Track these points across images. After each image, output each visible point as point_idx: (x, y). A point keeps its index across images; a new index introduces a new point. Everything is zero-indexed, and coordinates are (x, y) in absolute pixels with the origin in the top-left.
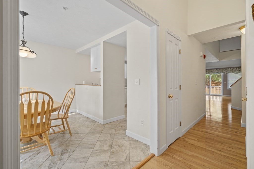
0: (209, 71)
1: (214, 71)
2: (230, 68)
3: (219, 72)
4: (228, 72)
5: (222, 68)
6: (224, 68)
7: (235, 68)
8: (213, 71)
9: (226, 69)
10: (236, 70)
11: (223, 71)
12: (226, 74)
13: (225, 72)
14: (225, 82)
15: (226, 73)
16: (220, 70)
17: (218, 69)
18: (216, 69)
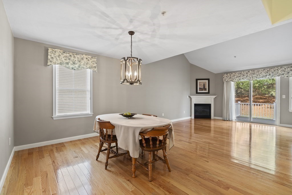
0: (249, 73)
1: (260, 72)
3: (270, 75)
5: (277, 66)
6: (281, 66)
9: (285, 67)
11: (280, 72)
12: (286, 77)
13: (283, 74)
14: (284, 97)
15: (285, 76)
16: (272, 70)
17: (268, 69)
18: (264, 69)
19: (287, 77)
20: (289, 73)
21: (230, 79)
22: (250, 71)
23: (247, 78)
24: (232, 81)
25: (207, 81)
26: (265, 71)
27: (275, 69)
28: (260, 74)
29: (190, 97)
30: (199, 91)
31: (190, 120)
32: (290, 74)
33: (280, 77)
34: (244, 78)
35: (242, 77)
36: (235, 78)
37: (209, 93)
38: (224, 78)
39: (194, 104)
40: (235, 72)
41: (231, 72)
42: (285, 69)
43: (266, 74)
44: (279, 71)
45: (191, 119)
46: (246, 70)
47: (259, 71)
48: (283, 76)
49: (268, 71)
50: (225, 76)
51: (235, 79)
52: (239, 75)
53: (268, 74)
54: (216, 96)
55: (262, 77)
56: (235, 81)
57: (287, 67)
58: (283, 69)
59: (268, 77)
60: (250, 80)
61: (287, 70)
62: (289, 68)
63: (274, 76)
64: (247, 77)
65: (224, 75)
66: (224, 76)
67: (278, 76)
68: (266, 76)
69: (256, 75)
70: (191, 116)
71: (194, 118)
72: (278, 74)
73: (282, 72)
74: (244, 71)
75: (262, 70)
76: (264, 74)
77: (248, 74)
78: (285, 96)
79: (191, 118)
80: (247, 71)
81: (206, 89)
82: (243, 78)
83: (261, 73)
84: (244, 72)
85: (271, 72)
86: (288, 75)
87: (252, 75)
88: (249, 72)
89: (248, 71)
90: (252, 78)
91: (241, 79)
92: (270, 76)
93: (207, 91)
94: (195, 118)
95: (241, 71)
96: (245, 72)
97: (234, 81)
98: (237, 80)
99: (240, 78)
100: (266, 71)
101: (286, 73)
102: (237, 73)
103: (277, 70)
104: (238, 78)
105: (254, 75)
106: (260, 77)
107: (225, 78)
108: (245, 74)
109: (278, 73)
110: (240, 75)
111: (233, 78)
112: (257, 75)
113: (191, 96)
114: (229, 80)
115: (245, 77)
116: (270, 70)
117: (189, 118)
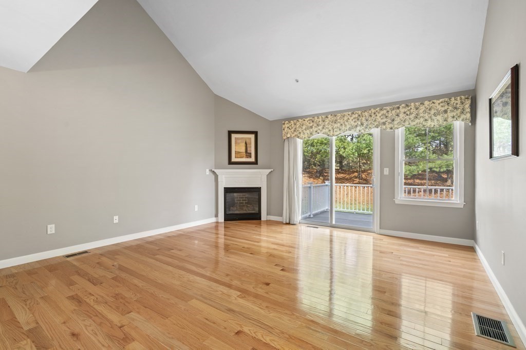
0: (327, 121)
1: (346, 118)
2: (407, 103)
3: (362, 124)
4: (397, 120)
5: (375, 107)
6: (381, 107)
7: (427, 103)
8: (342, 121)
9: (388, 108)
10: (433, 112)
11: (379, 119)
12: (388, 130)
13: (384, 124)
14: (386, 171)
15: (388, 126)
16: (366, 114)
17: (360, 112)
18: (353, 111)
19: (391, 128)
20: (393, 120)
21: (296, 133)
22: (329, 116)
23: (324, 131)
24: (298, 137)
25: (252, 136)
26: (354, 116)
27: (370, 112)
28: (346, 123)
29: (214, 172)
30: (234, 159)
31: (214, 225)
32: (395, 122)
33: (379, 129)
34: (319, 131)
35: (316, 129)
36: (303, 131)
37: (256, 163)
38: (284, 130)
39: (225, 188)
40: (303, 118)
41: (296, 119)
42: (388, 112)
43: (356, 124)
44: (379, 115)
45: (217, 222)
46: (321, 114)
47: (344, 116)
48: (384, 127)
49: (359, 116)
50: (287, 126)
51: (304, 133)
52: (309, 123)
53: (359, 123)
54: (270, 170)
55: (350, 129)
56: (304, 136)
57: (391, 109)
58: (385, 112)
59: (358, 128)
60: (328, 135)
61: (390, 115)
62: (393, 109)
63: (370, 126)
64: (323, 128)
65: (284, 124)
66: (284, 126)
67: (377, 127)
68: (357, 126)
69: (339, 124)
70: (216, 216)
71: (223, 220)
72: (376, 124)
73: (382, 119)
74: (318, 115)
75: (350, 113)
76: (353, 123)
77: (326, 123)
78: (387, 169)
79: (218, 219)
80: (323, 116)
81: (251, 153)
82: (316, 132)
83: (347, 121)
84: (318, 118)
85: (364, 118)
86: (392, 126)
87: (333, 124)
88: (327, 117)
89: (326, 115)
90: (332, 131)
91: (314, 133)
92: (362, 128)
93: (252, 159)
94: (225, 220)
95: (313, 116)
96: (320, 117)
97: (301, 137)
98: (306, 136)
99: (311, 130)
100: (357, 115)
101: (389, 121)
102: (306, 120)
103: (374, 113)
104: (308, 131)
105: (336, 125)
106: (346, 128)
107: (286, 129)
108: (320, 123)
109: (375, 120)
110: (311, 125)
111: (300, 130)
112: (341, 125)
113: (216, 171)
114: (293, 135)
115: (320, 127)
116: (363, 114)
117: (214, 220)
